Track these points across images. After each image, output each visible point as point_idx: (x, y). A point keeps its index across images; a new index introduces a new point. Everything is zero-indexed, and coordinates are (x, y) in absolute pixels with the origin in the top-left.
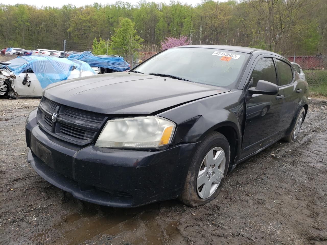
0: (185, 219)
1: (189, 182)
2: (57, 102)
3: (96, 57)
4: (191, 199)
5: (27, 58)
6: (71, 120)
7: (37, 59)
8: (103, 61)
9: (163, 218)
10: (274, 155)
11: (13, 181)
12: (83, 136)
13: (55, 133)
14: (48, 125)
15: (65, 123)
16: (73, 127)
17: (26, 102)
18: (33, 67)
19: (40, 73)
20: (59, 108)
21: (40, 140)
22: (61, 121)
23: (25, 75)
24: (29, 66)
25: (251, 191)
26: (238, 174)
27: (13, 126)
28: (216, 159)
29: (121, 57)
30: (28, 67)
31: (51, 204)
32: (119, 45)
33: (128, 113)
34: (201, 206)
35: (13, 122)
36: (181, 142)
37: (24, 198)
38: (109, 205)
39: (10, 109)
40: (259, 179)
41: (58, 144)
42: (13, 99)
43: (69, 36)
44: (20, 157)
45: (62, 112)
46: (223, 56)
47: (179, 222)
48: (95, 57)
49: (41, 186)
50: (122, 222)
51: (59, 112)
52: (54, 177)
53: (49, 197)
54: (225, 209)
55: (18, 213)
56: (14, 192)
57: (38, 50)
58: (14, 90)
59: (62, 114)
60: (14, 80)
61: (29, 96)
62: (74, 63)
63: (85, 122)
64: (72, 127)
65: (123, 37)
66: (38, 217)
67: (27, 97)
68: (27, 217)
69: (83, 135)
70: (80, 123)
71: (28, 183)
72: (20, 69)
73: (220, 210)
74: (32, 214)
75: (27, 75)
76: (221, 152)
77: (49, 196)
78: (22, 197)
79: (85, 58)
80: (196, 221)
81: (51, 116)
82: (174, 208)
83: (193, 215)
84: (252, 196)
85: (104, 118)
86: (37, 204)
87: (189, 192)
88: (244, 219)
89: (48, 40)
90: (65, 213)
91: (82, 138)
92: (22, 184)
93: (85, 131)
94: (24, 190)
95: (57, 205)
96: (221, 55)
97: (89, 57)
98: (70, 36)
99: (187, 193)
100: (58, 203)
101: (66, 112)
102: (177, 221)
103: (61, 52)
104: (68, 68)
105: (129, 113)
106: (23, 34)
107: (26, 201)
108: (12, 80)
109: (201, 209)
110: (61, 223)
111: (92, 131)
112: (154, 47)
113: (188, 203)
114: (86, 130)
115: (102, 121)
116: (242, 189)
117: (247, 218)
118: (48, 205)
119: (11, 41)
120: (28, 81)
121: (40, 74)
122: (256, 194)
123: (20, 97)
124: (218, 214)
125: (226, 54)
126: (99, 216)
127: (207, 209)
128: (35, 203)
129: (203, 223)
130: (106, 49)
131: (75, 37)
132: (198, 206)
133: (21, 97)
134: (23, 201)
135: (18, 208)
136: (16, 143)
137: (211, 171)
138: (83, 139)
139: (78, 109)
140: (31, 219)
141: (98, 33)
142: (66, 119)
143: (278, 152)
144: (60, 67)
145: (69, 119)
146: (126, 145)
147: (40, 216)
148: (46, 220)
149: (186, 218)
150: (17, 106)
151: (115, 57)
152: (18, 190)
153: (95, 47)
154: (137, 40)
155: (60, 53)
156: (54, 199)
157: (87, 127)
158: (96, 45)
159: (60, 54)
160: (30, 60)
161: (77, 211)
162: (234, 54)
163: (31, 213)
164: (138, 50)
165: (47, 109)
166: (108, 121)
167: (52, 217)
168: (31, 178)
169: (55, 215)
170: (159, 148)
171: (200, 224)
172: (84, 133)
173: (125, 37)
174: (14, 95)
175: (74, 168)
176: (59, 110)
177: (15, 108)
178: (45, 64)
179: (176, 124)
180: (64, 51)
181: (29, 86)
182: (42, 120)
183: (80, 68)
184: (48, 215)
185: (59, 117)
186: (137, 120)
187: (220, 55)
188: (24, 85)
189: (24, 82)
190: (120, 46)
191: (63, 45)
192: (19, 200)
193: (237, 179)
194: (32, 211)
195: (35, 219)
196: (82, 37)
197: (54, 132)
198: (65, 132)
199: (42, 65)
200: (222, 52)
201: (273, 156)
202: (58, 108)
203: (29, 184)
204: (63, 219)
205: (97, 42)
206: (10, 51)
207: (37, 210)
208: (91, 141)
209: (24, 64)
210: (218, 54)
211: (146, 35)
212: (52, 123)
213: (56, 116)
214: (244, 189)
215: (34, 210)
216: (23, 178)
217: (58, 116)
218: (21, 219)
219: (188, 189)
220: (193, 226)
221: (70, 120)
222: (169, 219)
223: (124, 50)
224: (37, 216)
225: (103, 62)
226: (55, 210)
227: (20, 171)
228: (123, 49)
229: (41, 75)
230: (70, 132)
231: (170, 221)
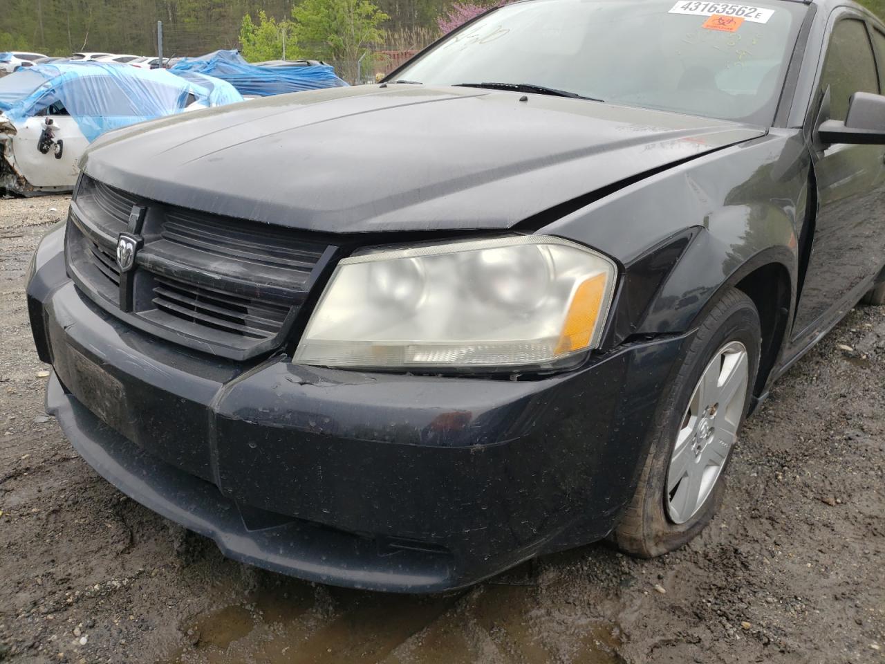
0: (636, 611)
1: (647, 479)
2: (131, 191)
3: (255, 67)
4: (648, 535)
5: (46, 70)
6: (189, 259)
7: (75, 73)
8: (274, 79)
9: (556, 614)
10: (850, 349)
11: (5, 480)
12: (242, 322)
13: (132, 311)
14: (108, 280)
15: (168, 271)
16: (200, 289)
17: (53, 206)
18: (65, 98)
19: (88, 114)
20: (140, 213)
21: (78, 339)
22: (155, 264)
23: (44, 122)
24: (55, 94)
25: (827, 483)
26: (762, 422)
27: (11, 279)
28: (723, 386)
29: (326, 65)
30: (49, 97)
31: (141, 573)
32: (317, 33)
33: (421, 228)
34: (674, 550)
35: (13, 267)
36: (632, 335)
37: (43, 549)
38: (359, 587)
39: (4, 228)
40: (838, 438)
41: (148, 355)
42: (16, 198)
43: (170, 14)
44: (31, 386)
45: (154, 228)
46: (710, 14)
47: (617, 624)
48: (250, 67)
49: (102, 494)
50: (410, 640)
51: (143, 231)
52: (145, 473)
53: (132, 540)
54: (766, 564)
55: (18, 615)
56: (8, 521)
57: (83, 56)
58: (16, 168)
59: (152, 236)
60: (12, 140)
61: (62, 187)
62: (191, 83)
63: (245, 265)
64: (194, 288)
65: (326, 9)
66: (91, 631)
67: (57, 190)
68: (52, 633)
69: (242, 317)
70: (225, 272)
71: (56, 484)
72: (27, 105)
73: (751, 567)
74: (70, 620)
75: (50, 122)
76: (740, 357)
77: (132, 535)
78: (34, 544)
79: (223, 72)
80: (676, 617)
81: (113, 248)
82: (586, 568)
83: (657, 591)
84: (837, 503)
85: (323, 251)
86: (89, 571)
87: (644, 511)
88: (849, 603)
89: (110, 27)
90: (194, 610)
91: (238, 329)
92: (35, 490)
93: (248, 302)
94: (43, 515)
95: (161, 575)
96: (702, 10)
97: (234, 68)
98: (173, 14)
99: (639, 516)
100: (166, 566)
101: (168, 229)
102: (606, 620)
103: (151, 59)
104: (174, 98)
105: (426, 227)
106: (39, 12)
107: (51, 558)
108: (6, 140)
109: (681, 564)
110: (179, 652)
111: (279, 305)
112: (418, 34)
113: (635, 547)
114: (253, 299)
115: (315, 260)
116: (795, 478)
117: (859, 599)
118: (130, 578)
119: (9, 35)
120: (55, 140)
121: (89, 118)
122: (850, 496)
123: (35, 190)
124: (750, 584)
125: (720, 8)
126: (320, 617)
127: (702, 566)
128: (82, 566)
129: (712, 632)
130: (280, 45)
131: (189, 16)
132: (668, 553)
133: (39, 191)
134: (39, 560)
135: (21, 589)
136: (19, 338)
137: (705, 426)
138: (241, 333)
139: (214, 216)
140: (68, 642)
141: (253, 4)
142: (172, 258)
143: (856, 339)
144: (150, 98)
145: (182, 256)
146: (420, 358)
147: (102, 624)
148: (123, 641)
149: (641, 607)
150: (27, 218)
151: (309, 64)
152: (21, 515)
153: (248, 41)
154: (368, 17)
155: (149, 63)
156: (152, 545)
157: (254, 288)
158: (251, 36)
159: (149, 66)
160: (53, 75)
161: (237, 594)
162: (749, 7)
163: (65, 613)
164: (372, 47)
165: (98, 220)
166: (342, 261)
167: (147, 628)
168: (65, 464)
169: (157, 620)
170: (554, 364)
171: (702, 637)
172: (244, 311)
173: (333, 9)
174: (16, 185)
175: (216, 451)
176: (140, 222)
177: (20, 223)
178: (101, 88)
179: (619, 265)
180: (158, 58)
181: (58, 156)
182: (84, 263)
183: (209, 98)
184: (132, 617)
185: (143, 251)
186: (452, 256)
187: (698, 12)
188: (44, 155)
189: (42, 146)
190: (318, 35)
191: (154, 42)
192: (25, 557)
193: (765, 438)
194: (70, 605)
195: (83, 641)
196: (207, 16)
197: (128, 307)
198: (170, 307)
199: (94, 91)
200: (703, 3)
201: (846, 354)
202: (138, 215)
203: (61, 488)
204: (186, 634)
205: (251, 27)
206: (5, 62)
207: (90, 601)
208: (274, 340)
209: (38, 88)
210: (691, 9)
211: (390, 5)
212: (119, 271)
213: (130, 246)
214: (803, 478)
215: (77, 602)
216: (40, 468)
217: (139, 246)
218: (30, 644)
219: (641, 503)
220: (674, 645)
221: (187, 261)
222: (579, 613)
223: (330, 47)
224: (92, 627)
225: (275, 81)
226: (155, 597)
227: (28, 438)
228: (330, 43)
229: (93, 120)
230: (192, 308)
231: (584, 621)
